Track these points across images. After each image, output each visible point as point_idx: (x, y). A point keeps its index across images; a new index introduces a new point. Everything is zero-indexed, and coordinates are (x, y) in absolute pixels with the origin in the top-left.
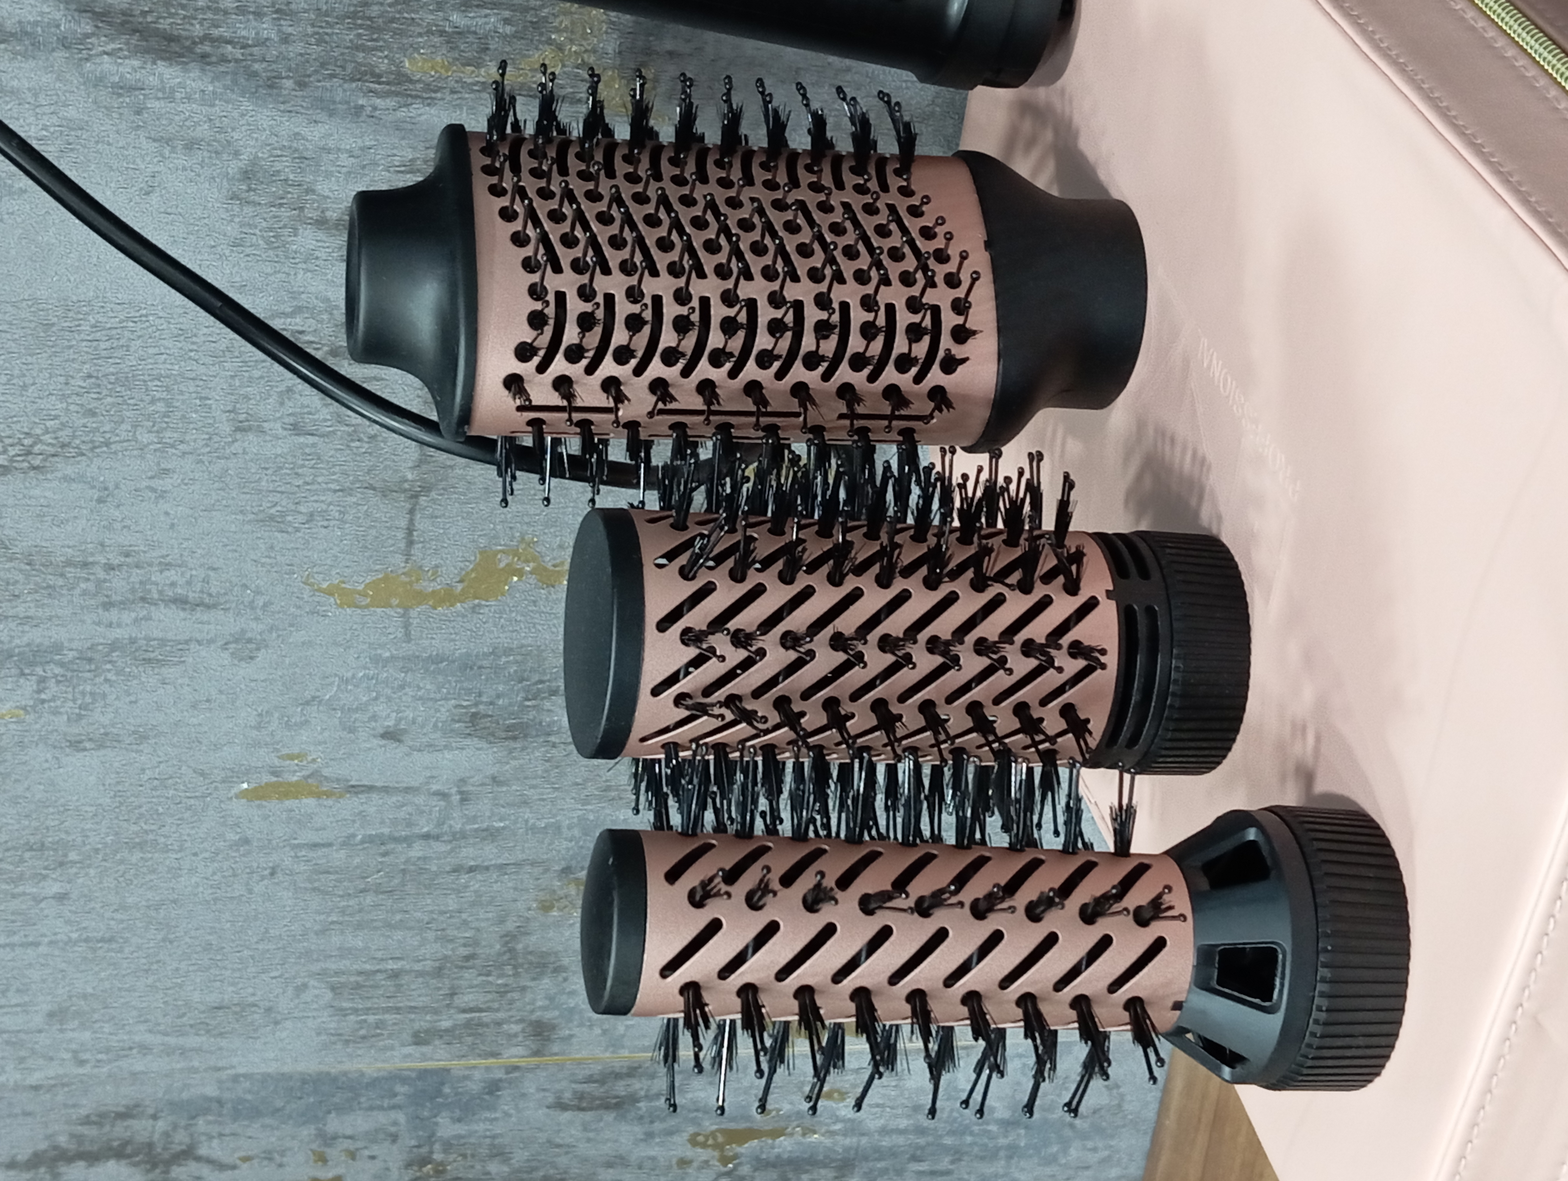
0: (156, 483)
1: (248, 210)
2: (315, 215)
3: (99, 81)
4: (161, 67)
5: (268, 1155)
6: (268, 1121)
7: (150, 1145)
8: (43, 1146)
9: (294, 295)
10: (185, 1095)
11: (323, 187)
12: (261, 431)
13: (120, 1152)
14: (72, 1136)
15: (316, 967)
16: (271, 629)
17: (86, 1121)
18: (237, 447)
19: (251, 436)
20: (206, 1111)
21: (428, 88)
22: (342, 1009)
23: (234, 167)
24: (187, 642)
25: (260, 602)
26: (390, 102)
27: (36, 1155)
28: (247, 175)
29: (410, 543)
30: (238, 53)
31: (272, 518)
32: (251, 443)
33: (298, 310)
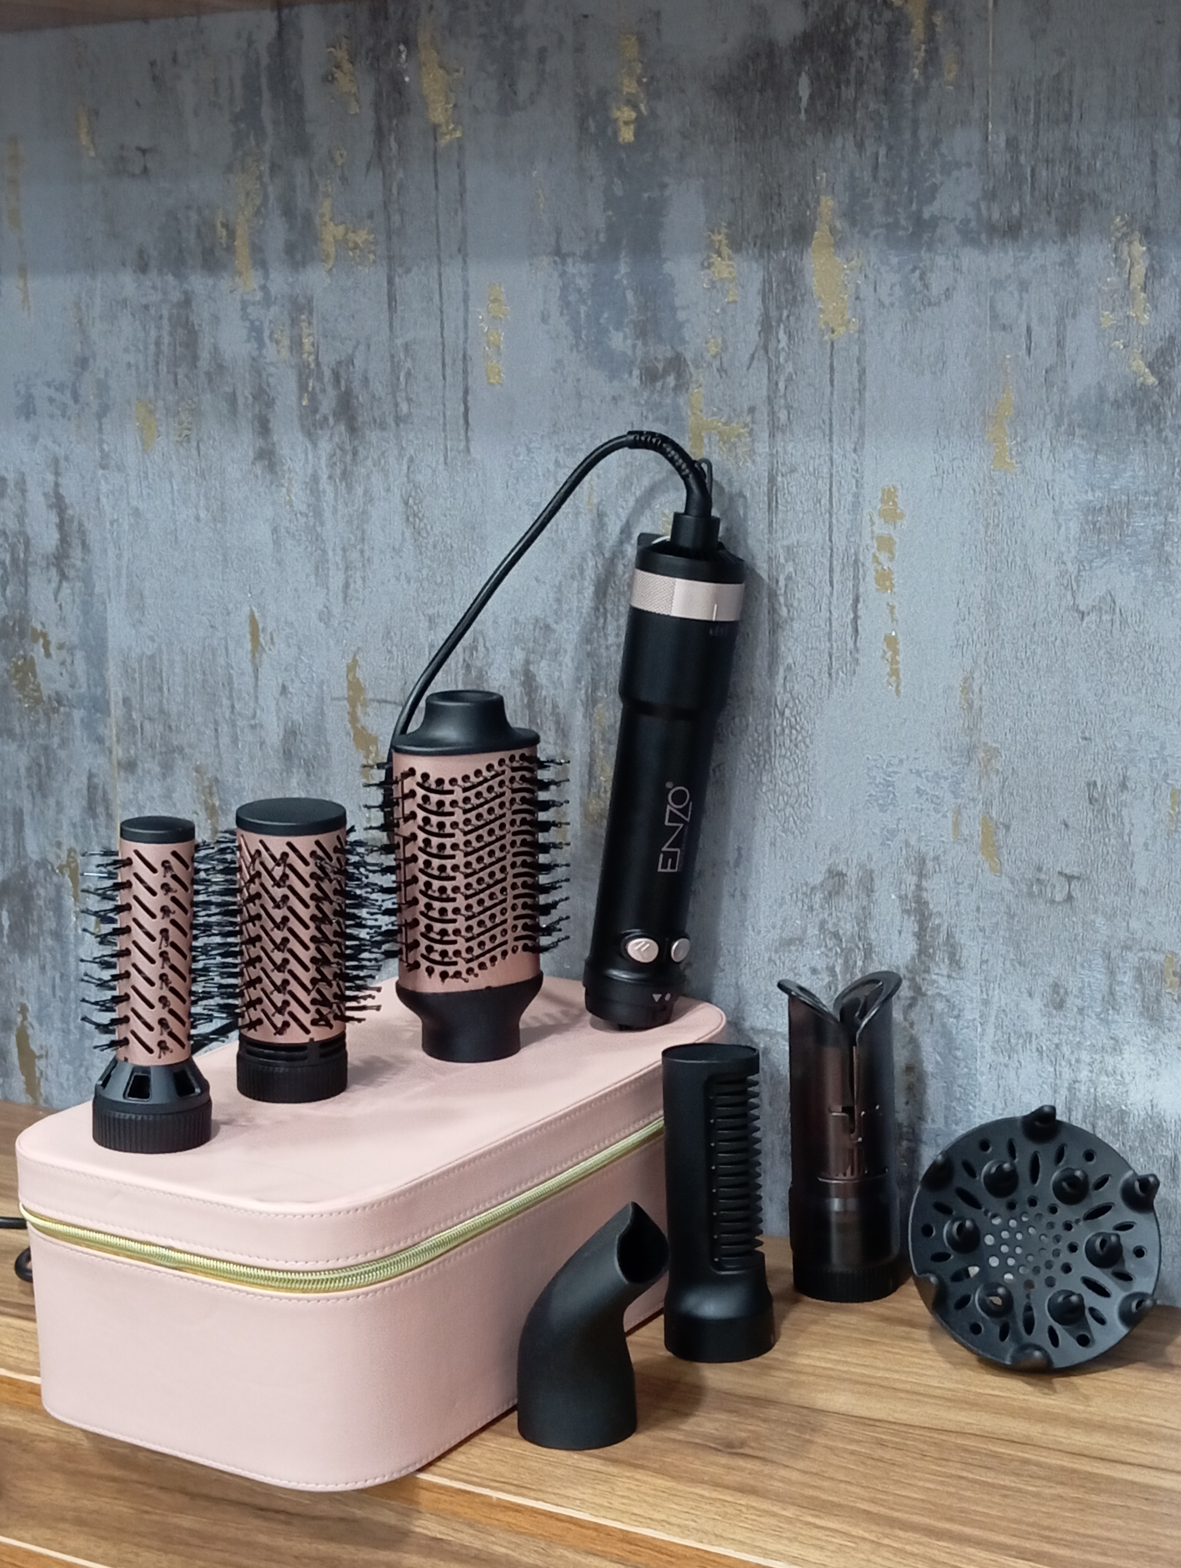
0: (403, 577)
1: (531, 627)
2: (531, 659)
3: (584, 559)
4: (592, 589)
5: (63, 619)
6: (81, 620)
7: (68, 557)
8: (67, 501)
9: (494, 647)
10: (95, 576)
11: (544, 663)
12: (430, 629)
13: (64, 540)
14: (73, 517)
15: (164, 648)
16: (335, 631)
17: (81, 524)
18: (422, 617)
19: (427, 624)
20: (86, 587)
21: (591, 715)
22: (142, 660)
23: (550, 621)
24: (328, 588)
25: (348, 625)
26: (583, 697)
27: (62, 497)
28: (547, 627)
29: (380, 701)
30: (600, 625)
31: (389, 633)
32: (424, 624)
33: (487, 649)
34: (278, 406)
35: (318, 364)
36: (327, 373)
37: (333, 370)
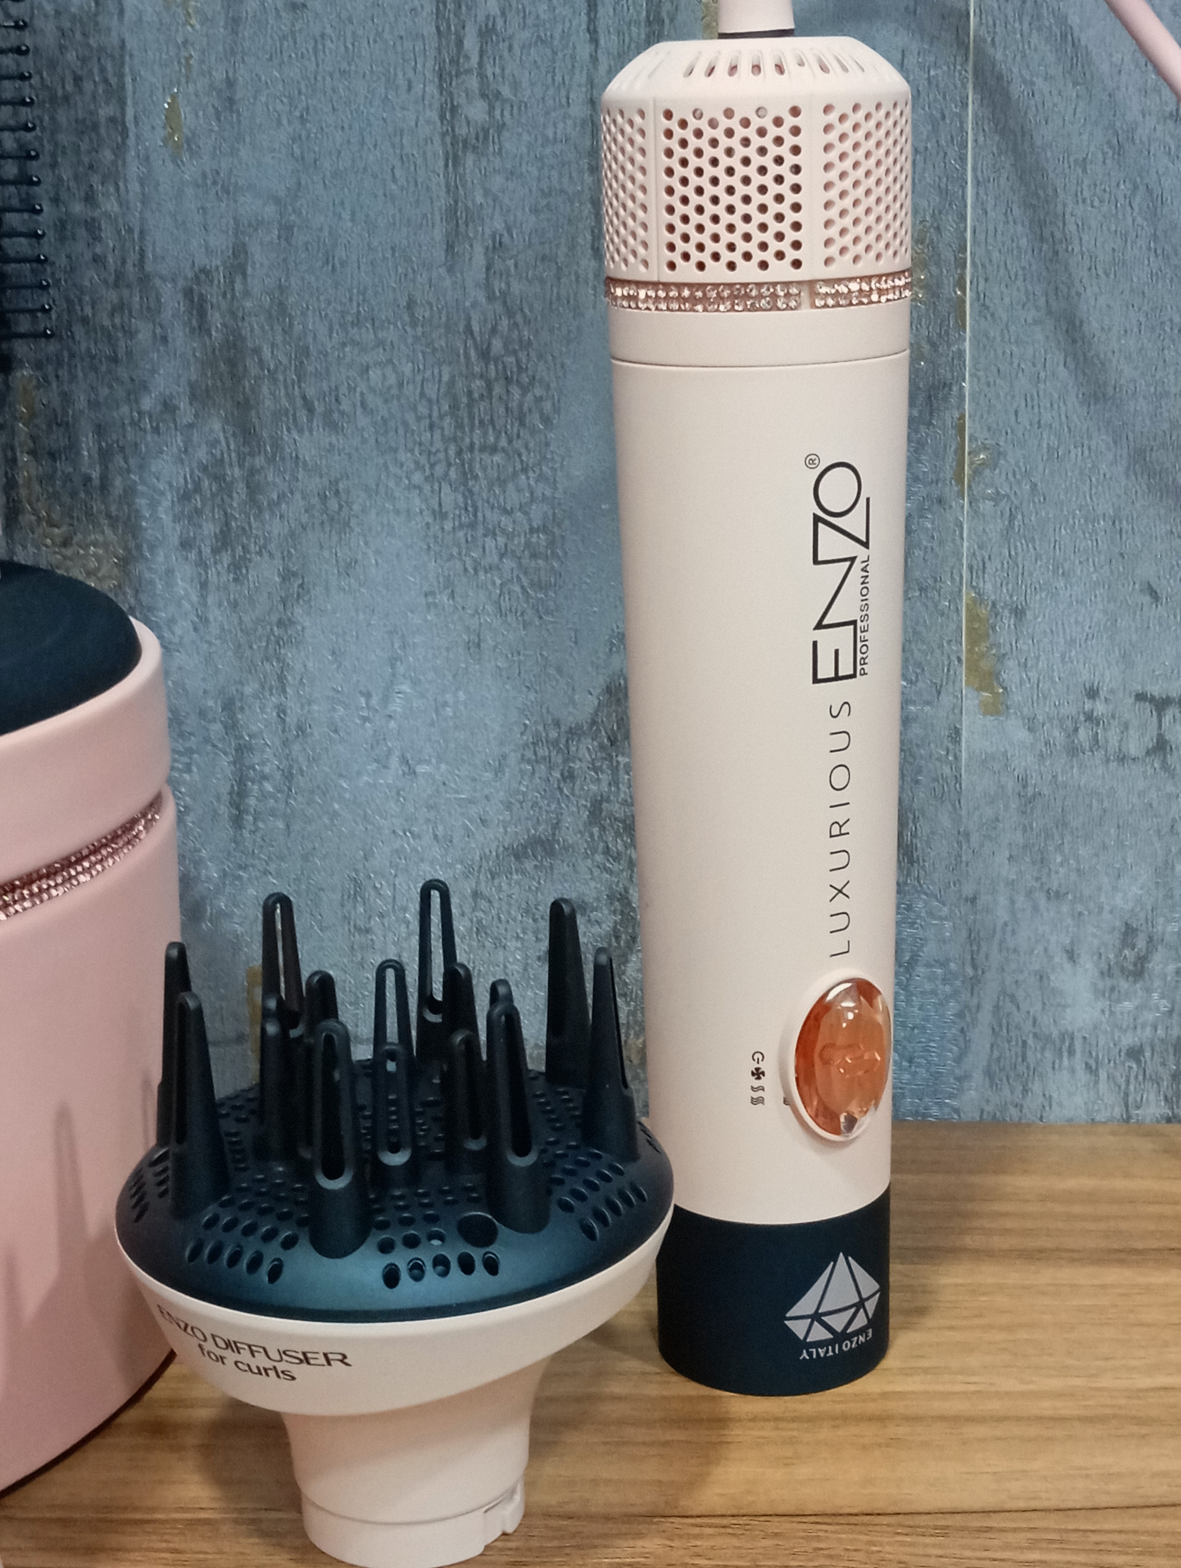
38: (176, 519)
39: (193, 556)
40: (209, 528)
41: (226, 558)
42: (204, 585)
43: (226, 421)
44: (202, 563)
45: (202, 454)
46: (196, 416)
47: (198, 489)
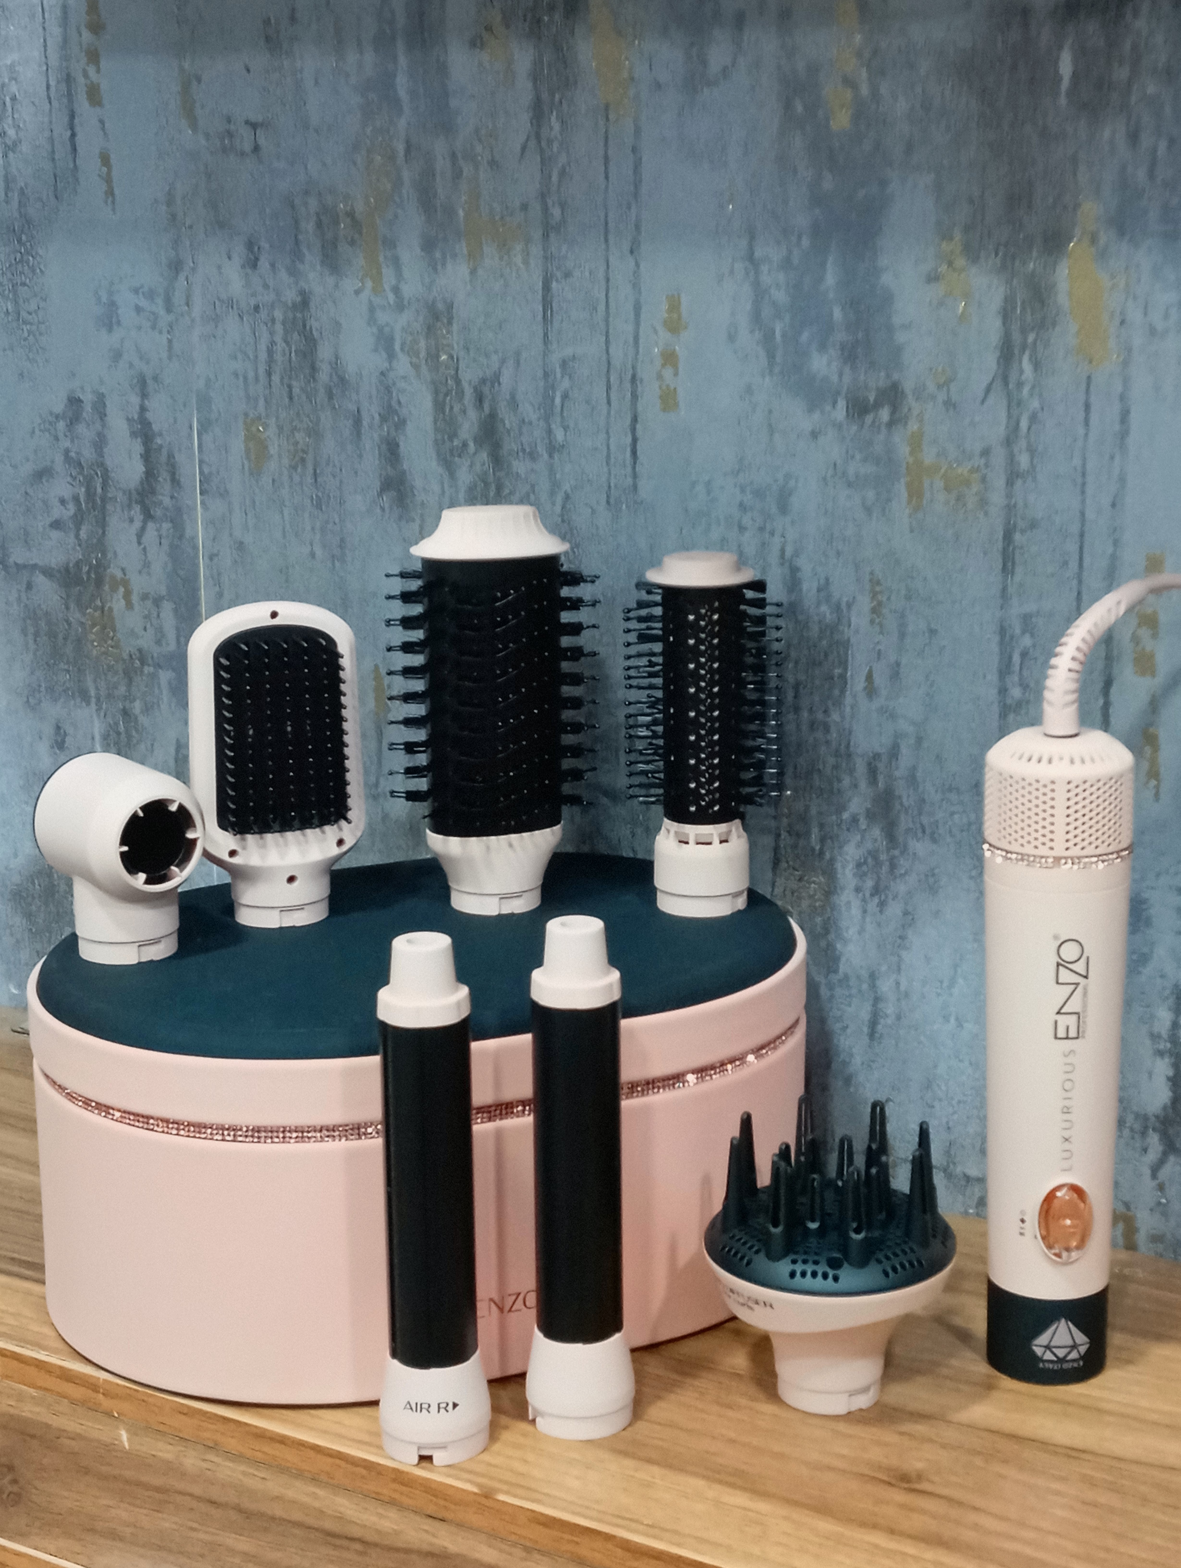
34: (410, 427)
35: (458, 382)
36: (469, 392)
37: (475, 389)
38: (854, 875)
39: (860, 895)
40: (869, 883)
41: (876, 900)
42: (865, 911)
43: (882, 829)
44: (864, 900)
45: (869, 845)
46: (868, 826)
47: (865, 862)
